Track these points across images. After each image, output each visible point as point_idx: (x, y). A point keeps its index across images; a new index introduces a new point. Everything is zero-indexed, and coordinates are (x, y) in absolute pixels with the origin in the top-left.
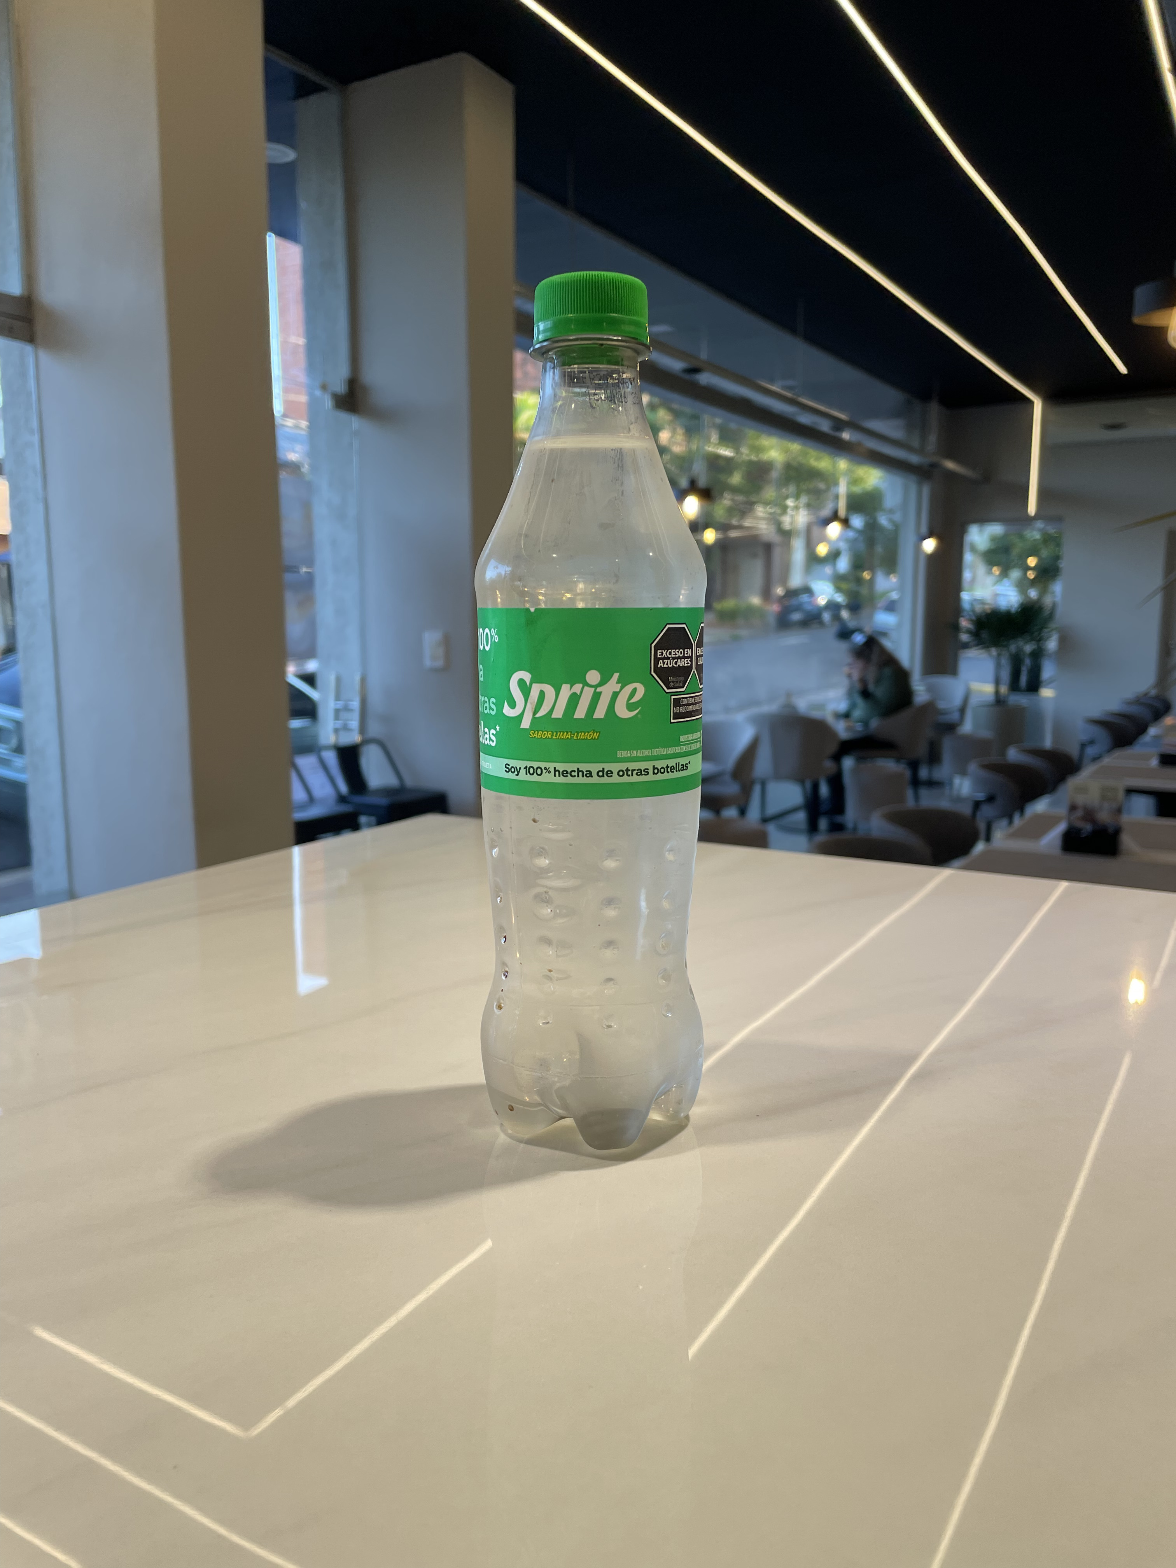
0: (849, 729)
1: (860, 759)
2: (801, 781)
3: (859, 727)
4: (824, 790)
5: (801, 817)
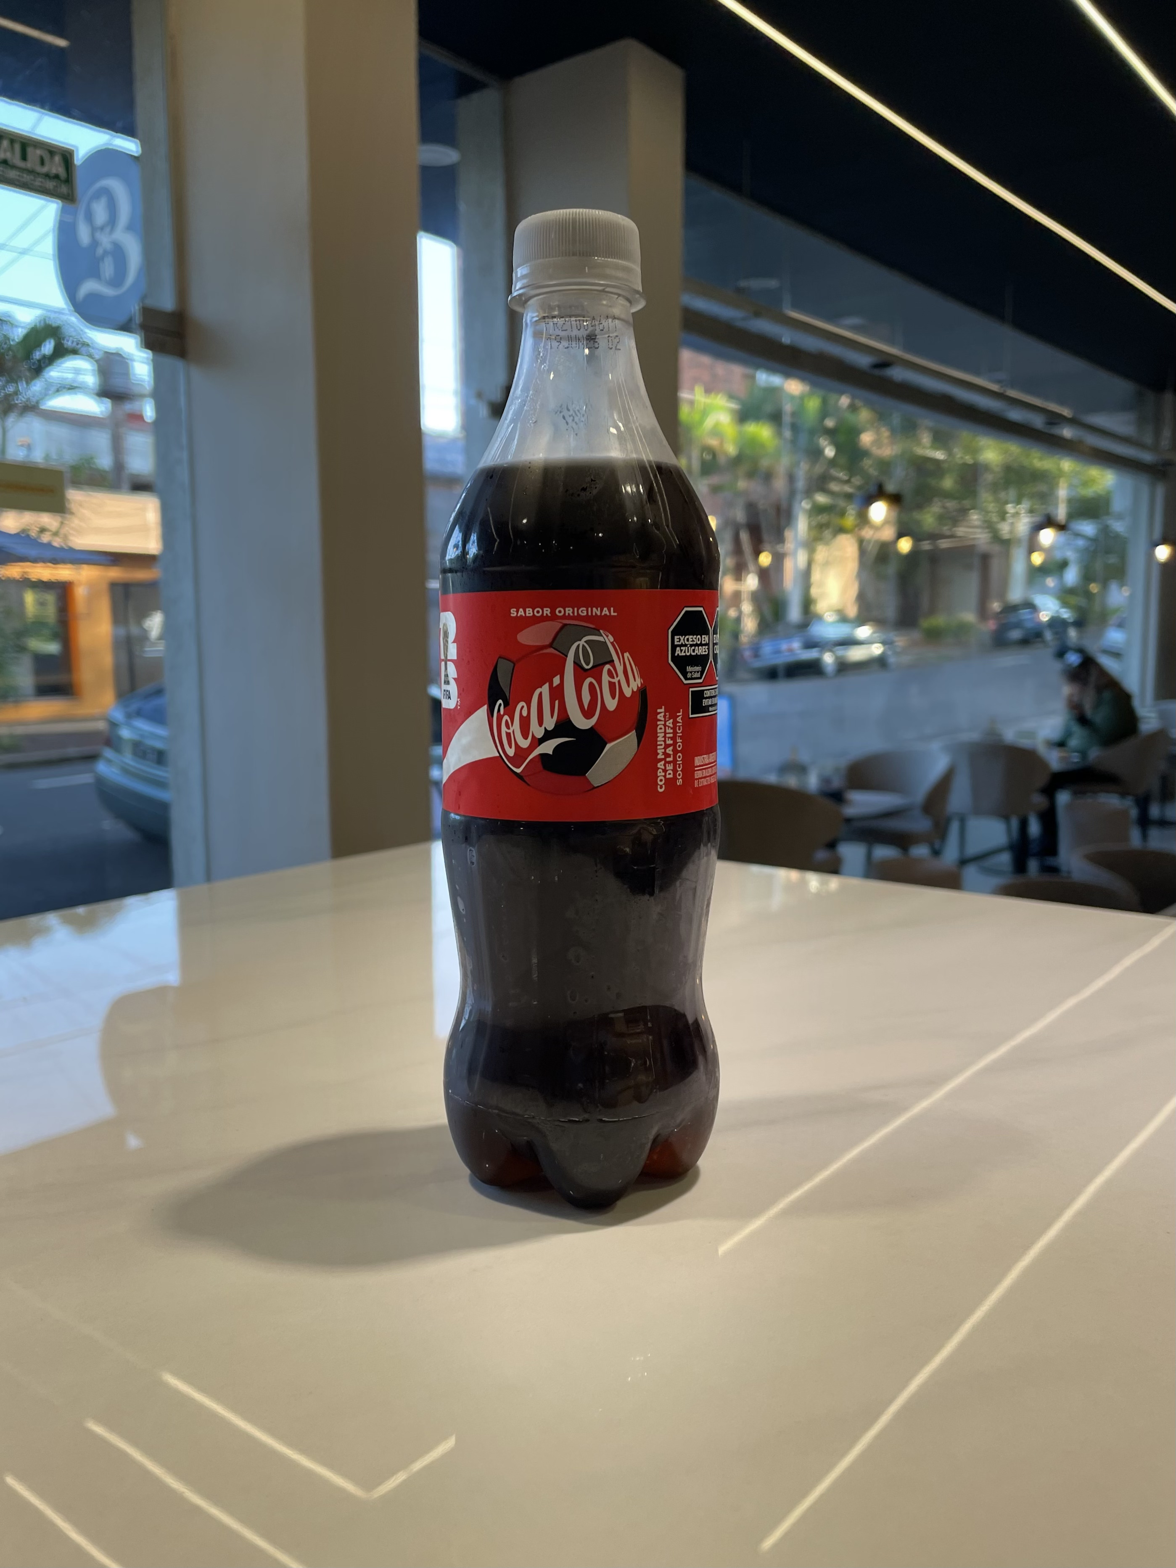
0: (1062, 759)
1: (1075, 793)
2: (1006, 818)
3: (1075, 758)
4: (1034, 828)
5: (1005, 859)
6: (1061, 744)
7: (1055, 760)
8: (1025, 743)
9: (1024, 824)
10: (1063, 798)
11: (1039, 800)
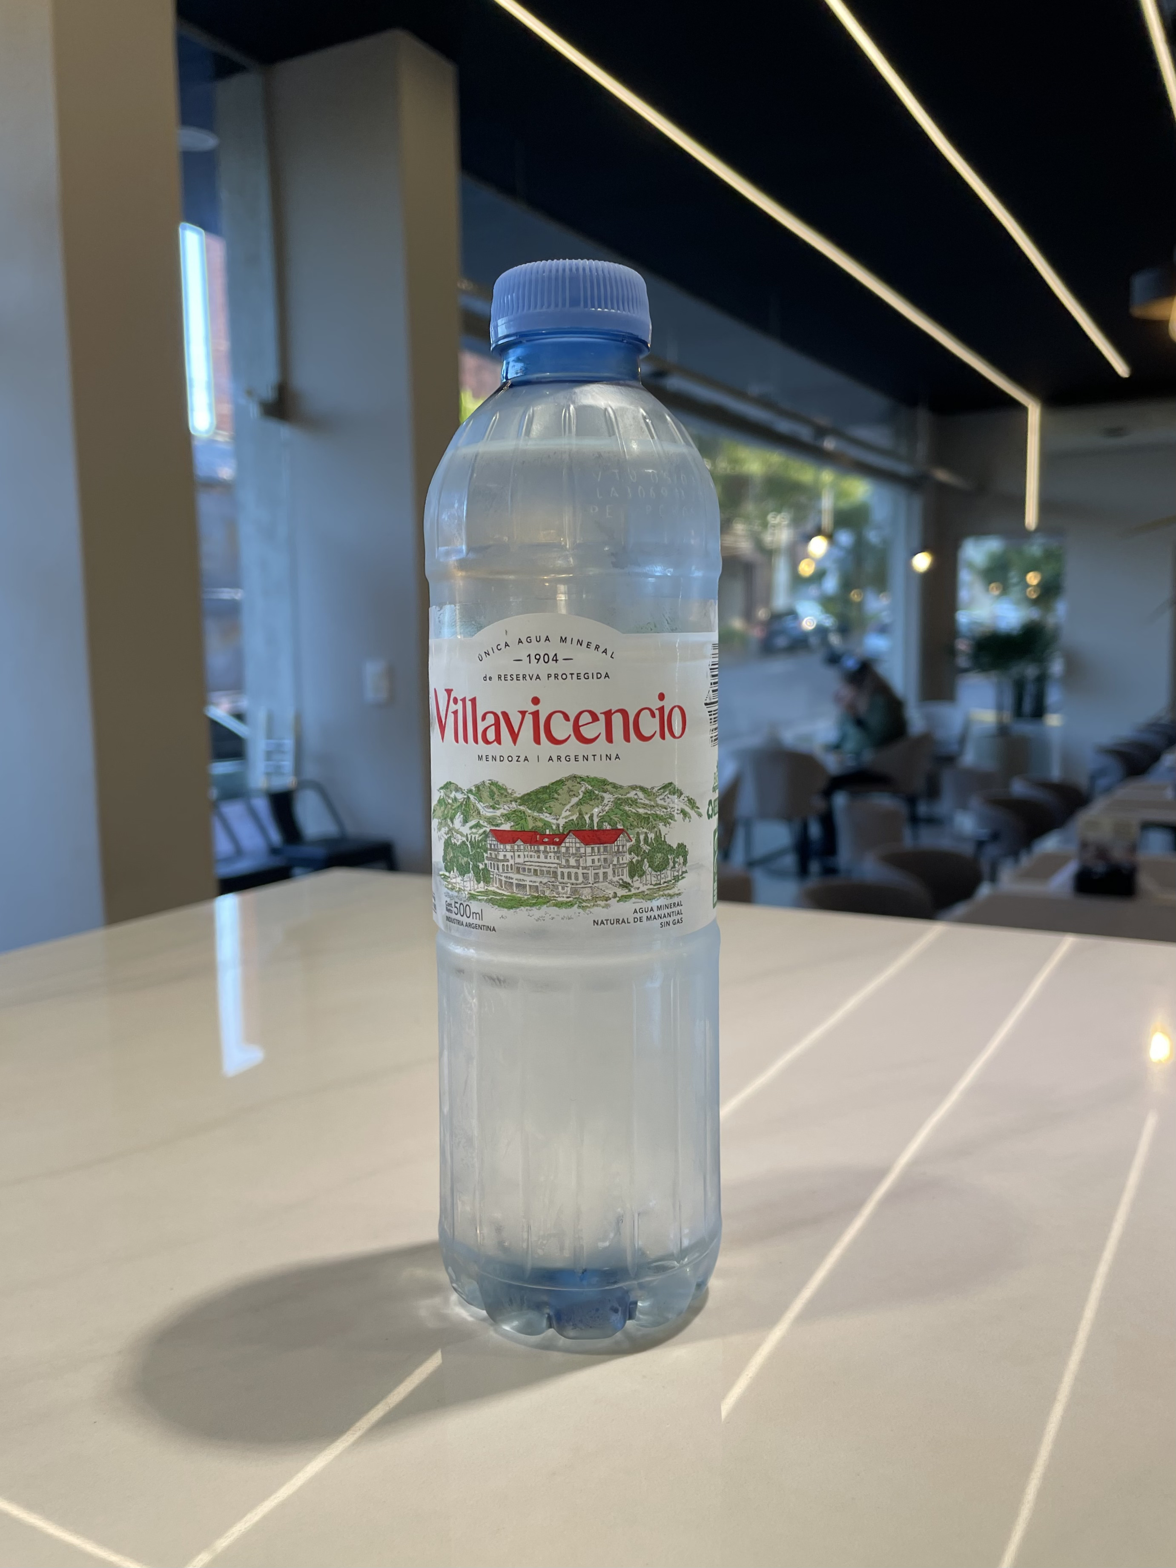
2: (789, 821)
5: (789, 861)
6: (836, 747)
7: (832, 764)
8: (803, 747)
9: (805, 827)
10: (840, 800)
11: (818, 803)
